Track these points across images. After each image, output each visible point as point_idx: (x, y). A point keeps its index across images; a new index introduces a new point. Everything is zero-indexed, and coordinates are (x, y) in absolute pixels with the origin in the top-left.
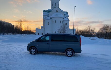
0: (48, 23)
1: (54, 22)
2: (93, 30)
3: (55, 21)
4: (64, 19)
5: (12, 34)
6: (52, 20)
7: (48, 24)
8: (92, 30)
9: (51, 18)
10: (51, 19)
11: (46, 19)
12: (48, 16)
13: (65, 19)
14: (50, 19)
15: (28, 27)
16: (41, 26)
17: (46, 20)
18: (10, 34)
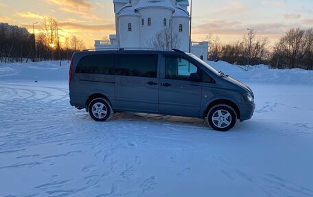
0: (130, 25)
1: (146, 22)
2: (261, 44)
3: (149, 20)
4: (173, 12)
5: (29, 60)
6: (140, 17)
7: (130, 29)
8: (257, 46)
9: (136, 11)
10: (137, 14)
11: (122, 14)
12: (128, 5)
13: (178, 12)
14: (134, 13)
15: (75, 40)
16: (110, 36)
17: (123, 16)
18: (25, 59)
